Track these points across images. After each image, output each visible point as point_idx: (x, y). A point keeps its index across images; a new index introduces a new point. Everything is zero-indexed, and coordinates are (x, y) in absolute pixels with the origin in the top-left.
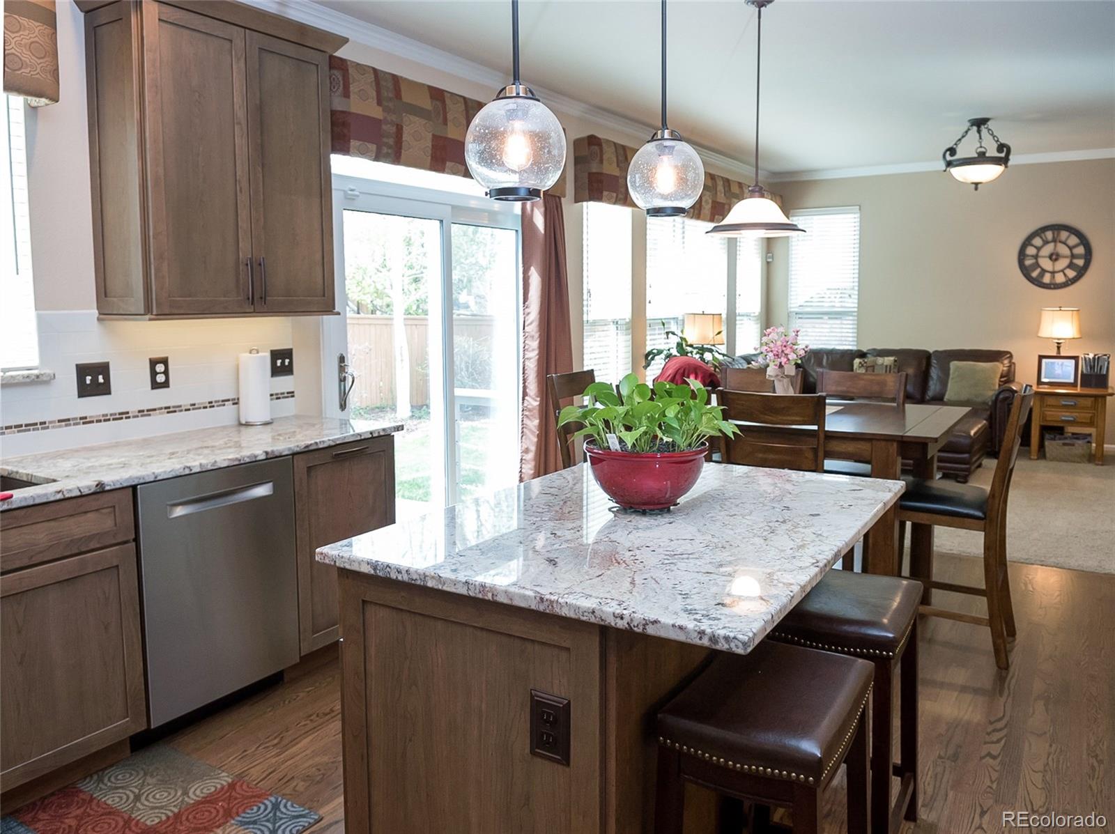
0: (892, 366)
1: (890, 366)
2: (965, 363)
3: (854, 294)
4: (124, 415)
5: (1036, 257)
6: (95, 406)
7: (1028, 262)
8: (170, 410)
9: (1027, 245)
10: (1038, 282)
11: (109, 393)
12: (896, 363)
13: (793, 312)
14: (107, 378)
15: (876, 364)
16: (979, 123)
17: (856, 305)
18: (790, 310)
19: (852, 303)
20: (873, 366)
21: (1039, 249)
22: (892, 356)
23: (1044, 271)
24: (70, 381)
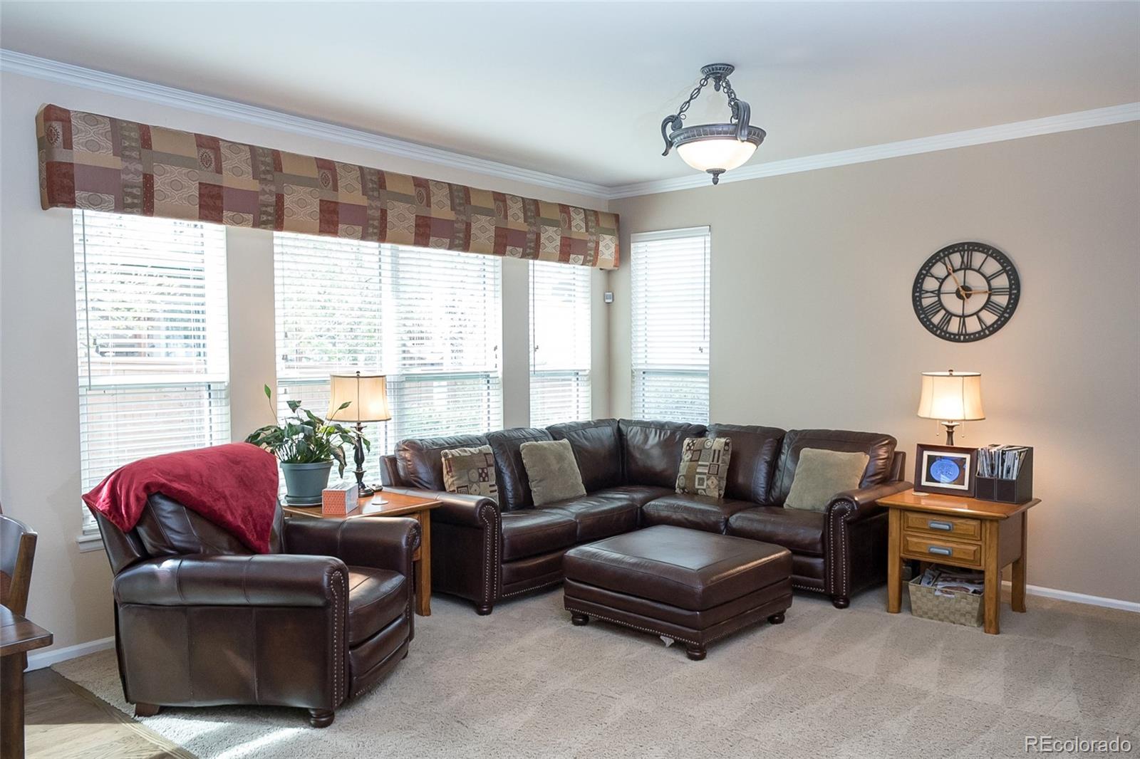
0: (722, 450)
1: (719, 451)
2: (820, 450)
3: (706, 348)
5: (938, 293)
7: (926, 302)
9: (925, 276)
10: (940, 332)
12: (727, 448)
13: (641, 370)
15: (704, 448)
16: (718, 73)
17: (708, 362)
18: (634, 367)
19: (703, 360)
20: (701, 451)
21: (942, 281)
22: (724, 437)
23: (950, 315)
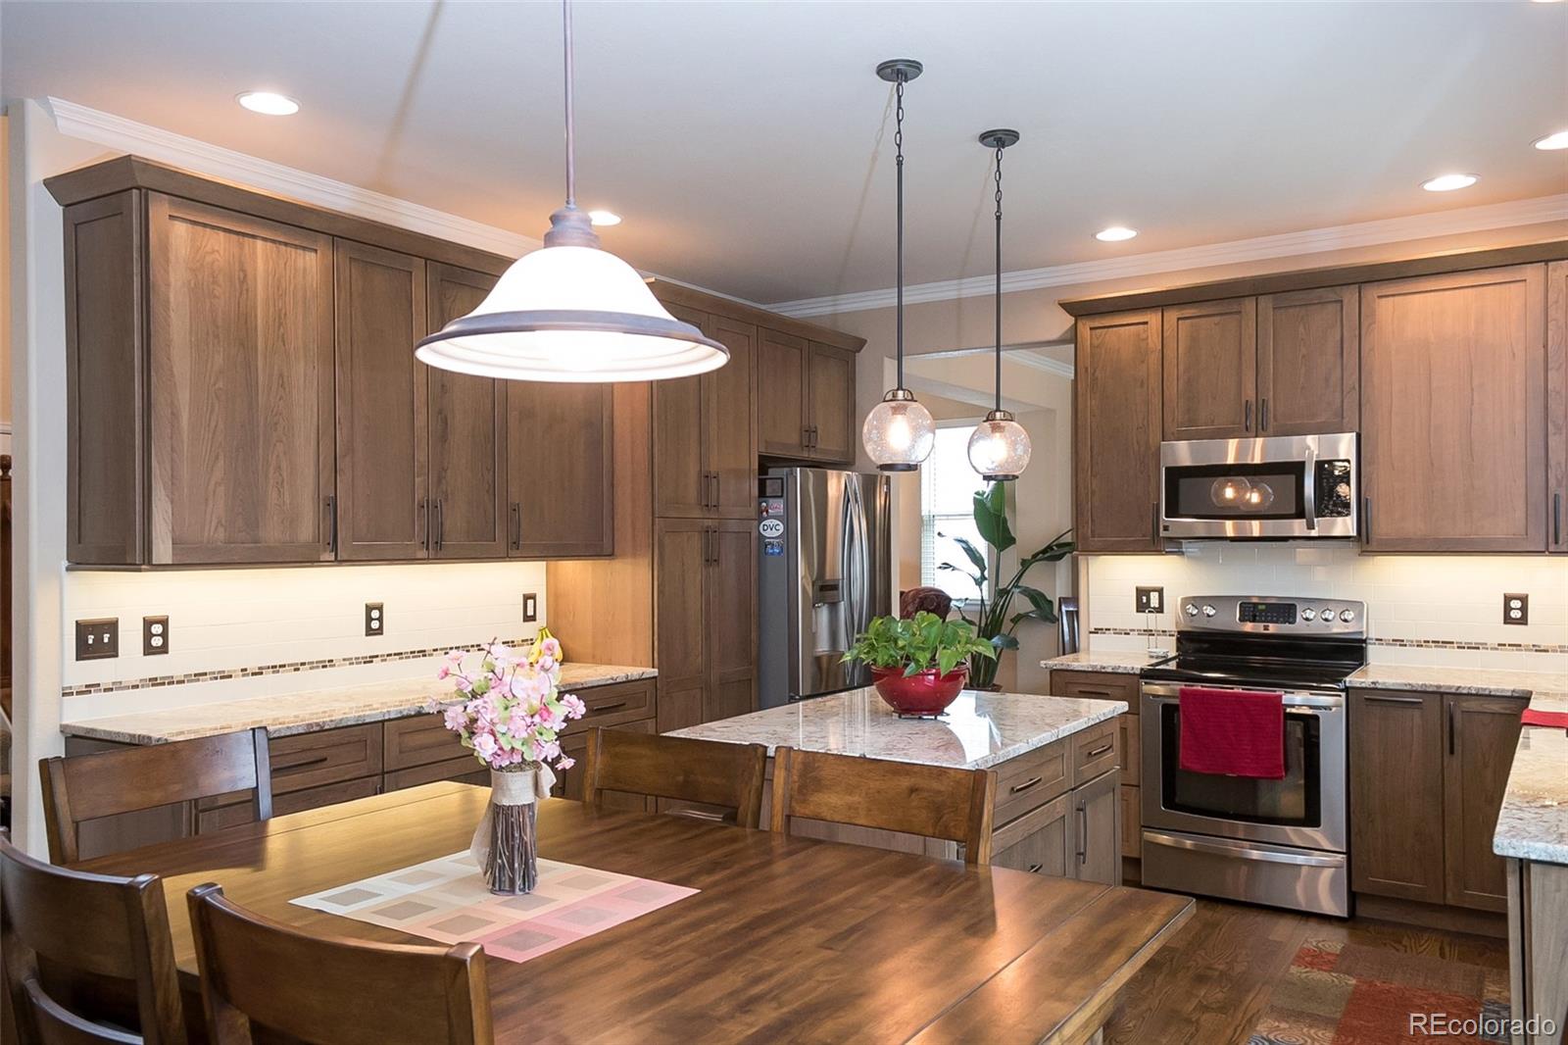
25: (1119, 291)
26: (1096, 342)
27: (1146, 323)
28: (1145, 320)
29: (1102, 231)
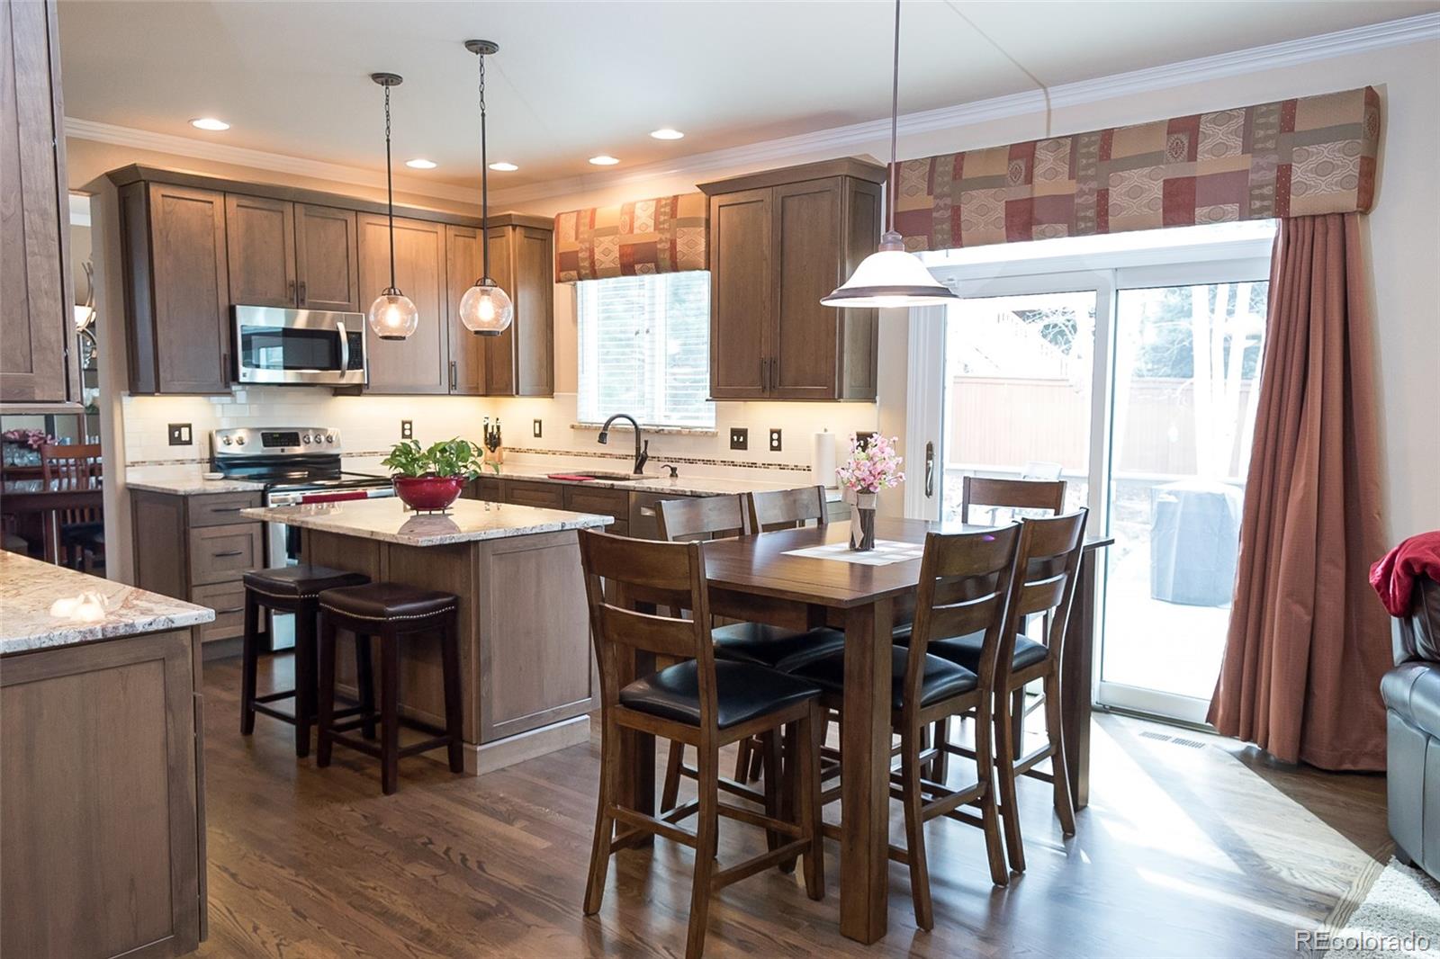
4: (753, 465)
6: (738, 455)
8: (782, 467)
11: (746, 449)
14: (745, 439)
24: (726, 438)
25: (183, 168)
26: (168, 209)
27: (212, 203)
28: (210, 200)
29: (198, 119)
